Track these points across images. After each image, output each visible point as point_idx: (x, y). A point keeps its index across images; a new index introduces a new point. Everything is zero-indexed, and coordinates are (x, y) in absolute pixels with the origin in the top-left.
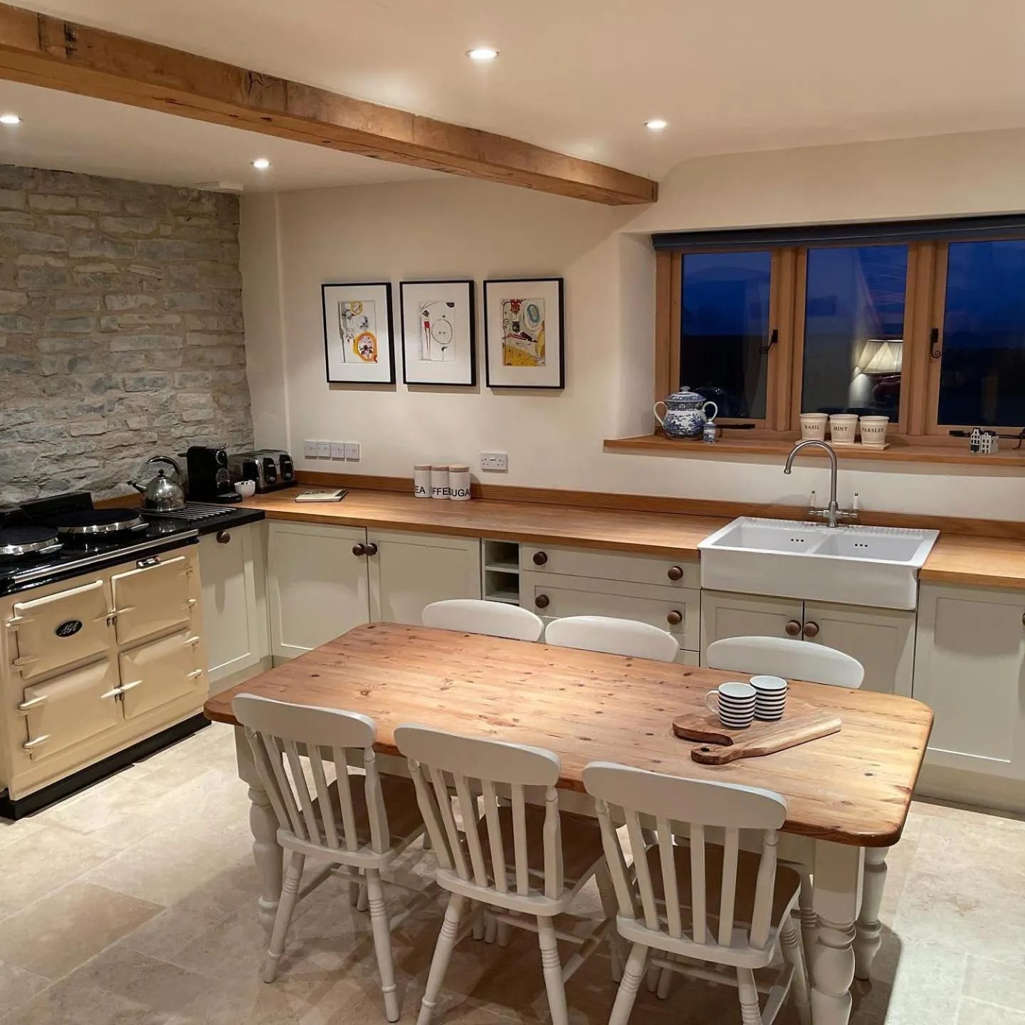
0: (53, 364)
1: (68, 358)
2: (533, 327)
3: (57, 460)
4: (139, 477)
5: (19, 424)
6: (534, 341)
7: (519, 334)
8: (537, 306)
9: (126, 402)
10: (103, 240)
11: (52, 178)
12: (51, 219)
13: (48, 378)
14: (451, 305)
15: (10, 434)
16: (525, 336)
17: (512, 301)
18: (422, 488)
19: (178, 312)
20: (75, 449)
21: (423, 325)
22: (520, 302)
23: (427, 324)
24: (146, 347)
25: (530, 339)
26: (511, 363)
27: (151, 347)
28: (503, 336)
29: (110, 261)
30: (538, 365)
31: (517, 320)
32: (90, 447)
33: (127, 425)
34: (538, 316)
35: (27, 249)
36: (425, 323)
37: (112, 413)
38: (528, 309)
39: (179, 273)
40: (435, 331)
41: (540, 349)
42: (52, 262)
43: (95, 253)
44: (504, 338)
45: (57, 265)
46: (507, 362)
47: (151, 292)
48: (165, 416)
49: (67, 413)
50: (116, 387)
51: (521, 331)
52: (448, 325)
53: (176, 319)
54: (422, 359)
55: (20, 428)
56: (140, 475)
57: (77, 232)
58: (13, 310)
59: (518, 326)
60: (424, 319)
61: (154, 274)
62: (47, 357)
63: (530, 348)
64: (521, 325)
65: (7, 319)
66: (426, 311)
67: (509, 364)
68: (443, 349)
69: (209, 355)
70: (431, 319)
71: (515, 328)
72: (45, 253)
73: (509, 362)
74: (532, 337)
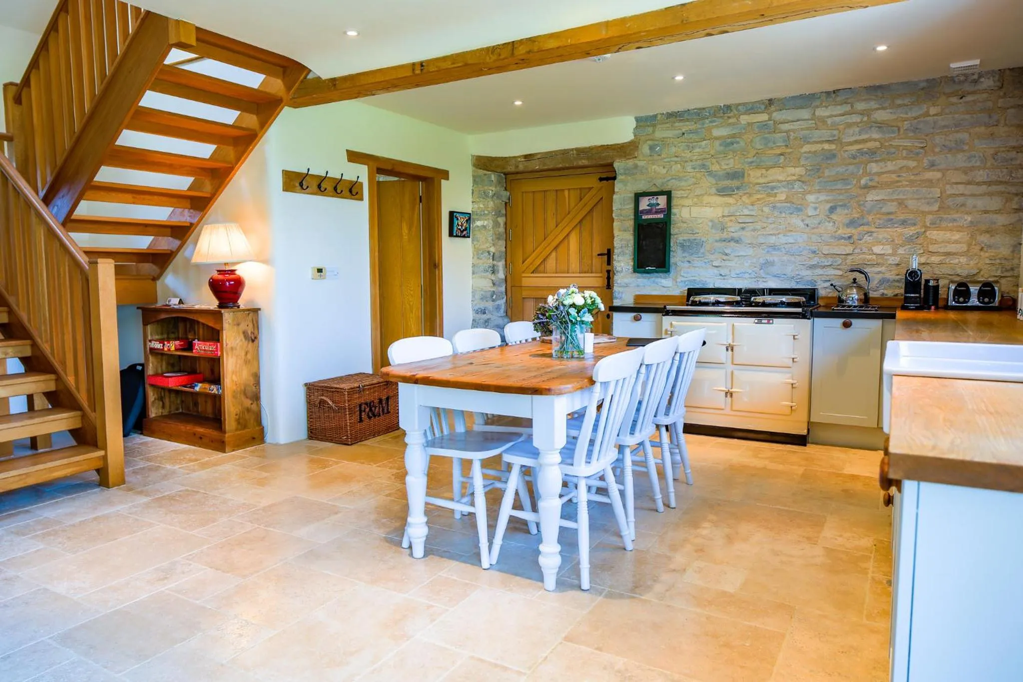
0: (816, 209)
1: (828, 206)
3: (810, 268)
4: (878, 287)
5: (786, 244)
9: (875, 235)
10: (871, 127)
11: (833, 96)
12: (829, 121)
13: (811, 218)
15: (779, 249)
19: (939, 170)
20: (824, 262)
24: (901, 196)
27: (905, 197)
29: (875, 140)
32: (836, 262)
33: (872, 250)
35: (809, 142)
37: (861, 242)
39: (945, 140)
42: (826, 146)
43: (864, 136)
45: (829, 148)
47: (911, 157)
48: (910, 246)
49: (821, 239)
50: (868, 224)
53: (938, 175)
55: (786, 246)
56: (878, 285)
57: (849, 125)
58: (794, 178)
61: (916, 144)
62: (811, 205)
65: (788, 184)
69: (970, 202)
72: (822, 142)
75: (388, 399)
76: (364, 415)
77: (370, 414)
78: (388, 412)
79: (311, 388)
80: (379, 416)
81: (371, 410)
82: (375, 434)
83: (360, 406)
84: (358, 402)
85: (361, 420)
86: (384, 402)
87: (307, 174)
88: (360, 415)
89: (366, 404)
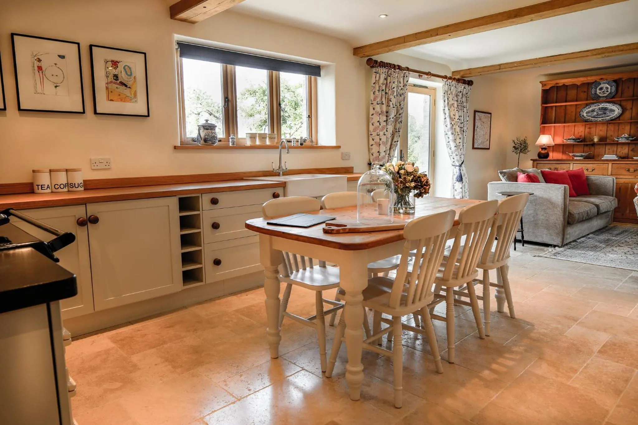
2: (128, 79)
6: (129, 87)
7: (118, 82)
8: (130, 66)
14: (62, 57)
16: (122, 84)
17: (112, 61)
18: (48, 185)
21: (36, 68)
22: (118, 63)
23: (40, 68)
25: (126, 86)
26: (113, 99)
28: (107, 82)
30: (132, 102)
31: (116, 73)
34: (131, 73)
36: (38, 67)
38: (124, 68)
40: (48, 73)
41: (133, 93)
44: (107, 83)
46: (110, 99)
51: (120, 81)
52: (61, 71)
54: (36, 93)
59: (117, 77)
60: (37, 64)
63: (127, 92)
64: (119, 76)
66: (39, 59)
67: (112, 100)
68: (56, 87)
70: (43, 64)
71: (115, 78)
73: (112, 99)
74: (127, 84)
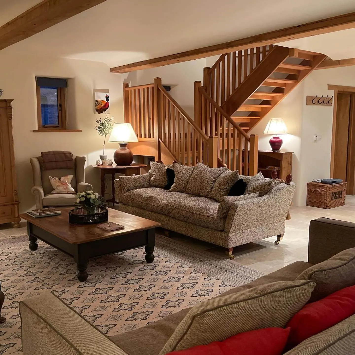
75: (342, 191)
76: (333, 198)
77: (335, 198)
78: (341, 197)
79: (309, 185)
80: (338, 198)
81: (336, 196)
82: (336, 206)
83: (332, 193)
84: (332, 191)
85: (332, 200)
86: (340, 193)
87: (316, 97)
88: (332, 197)
89: (334, 193)
